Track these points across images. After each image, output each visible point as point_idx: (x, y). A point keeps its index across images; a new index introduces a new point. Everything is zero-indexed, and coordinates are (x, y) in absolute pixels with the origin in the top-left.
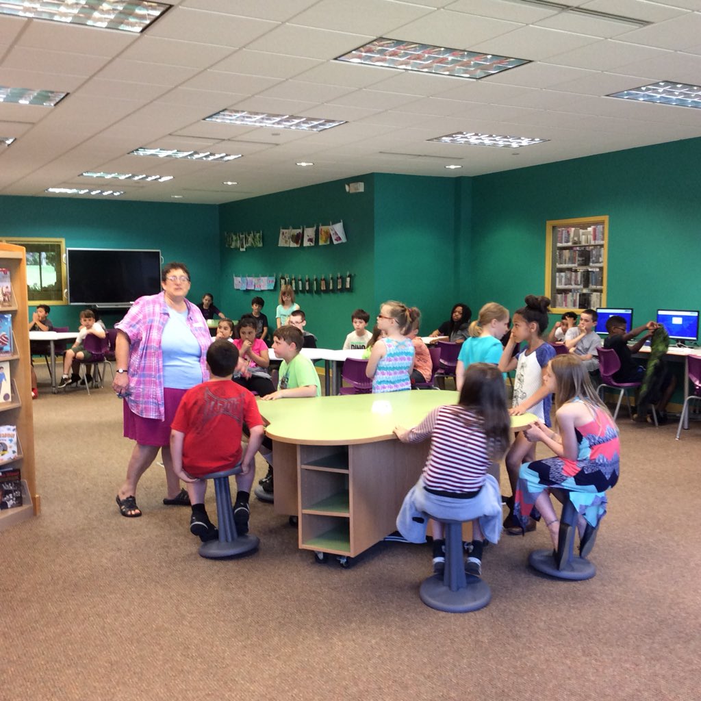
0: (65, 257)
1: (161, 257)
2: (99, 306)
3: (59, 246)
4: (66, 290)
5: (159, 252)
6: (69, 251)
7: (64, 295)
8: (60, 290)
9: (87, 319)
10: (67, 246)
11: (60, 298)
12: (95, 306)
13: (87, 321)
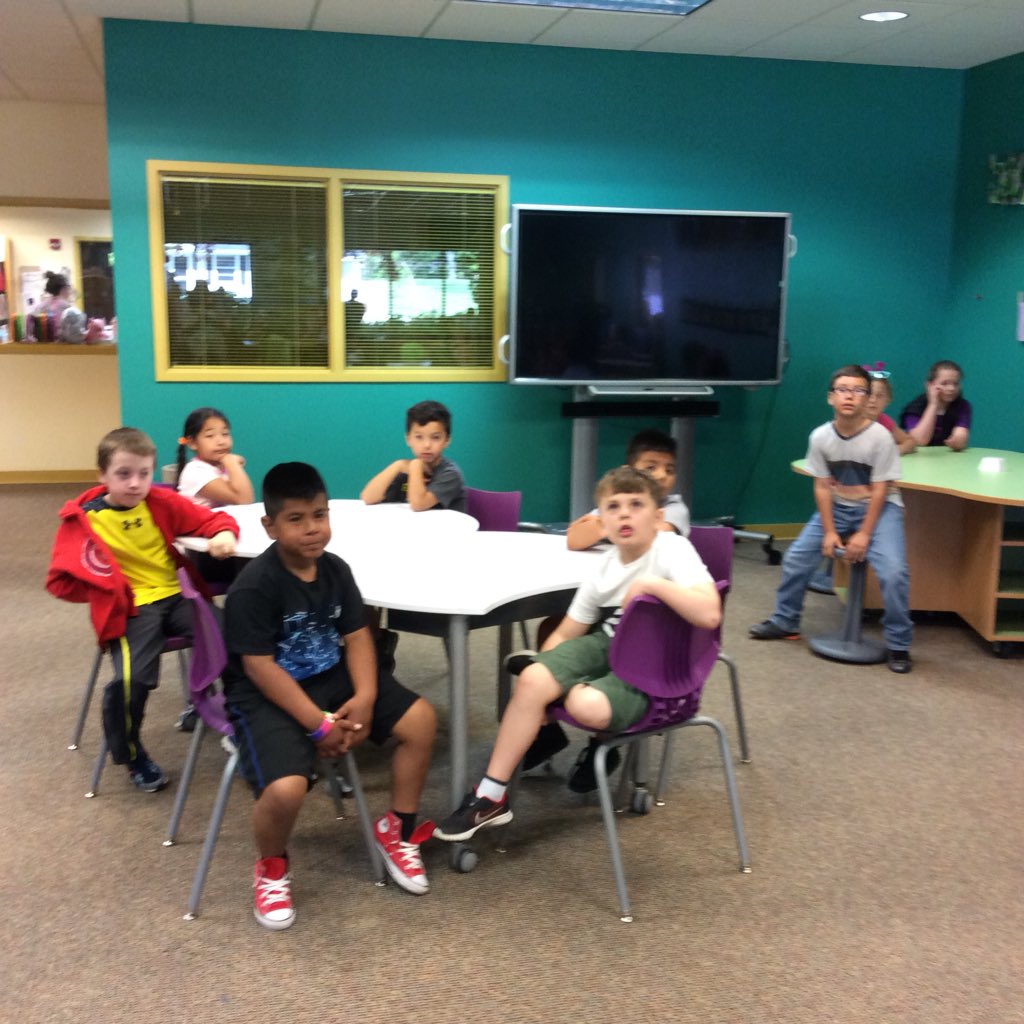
0: (506, 234)
1: (790, 237)
2: (598, 388)
3: (490, 200)
4: (505, 339)
5: (783, 220)
6: (521, 212)
7: (499, 354)
8: (487, 337)
9: (623, 498)
10: (513, 200)
11: (485, 359)
12: (585, 388)
13: (624, 510)
